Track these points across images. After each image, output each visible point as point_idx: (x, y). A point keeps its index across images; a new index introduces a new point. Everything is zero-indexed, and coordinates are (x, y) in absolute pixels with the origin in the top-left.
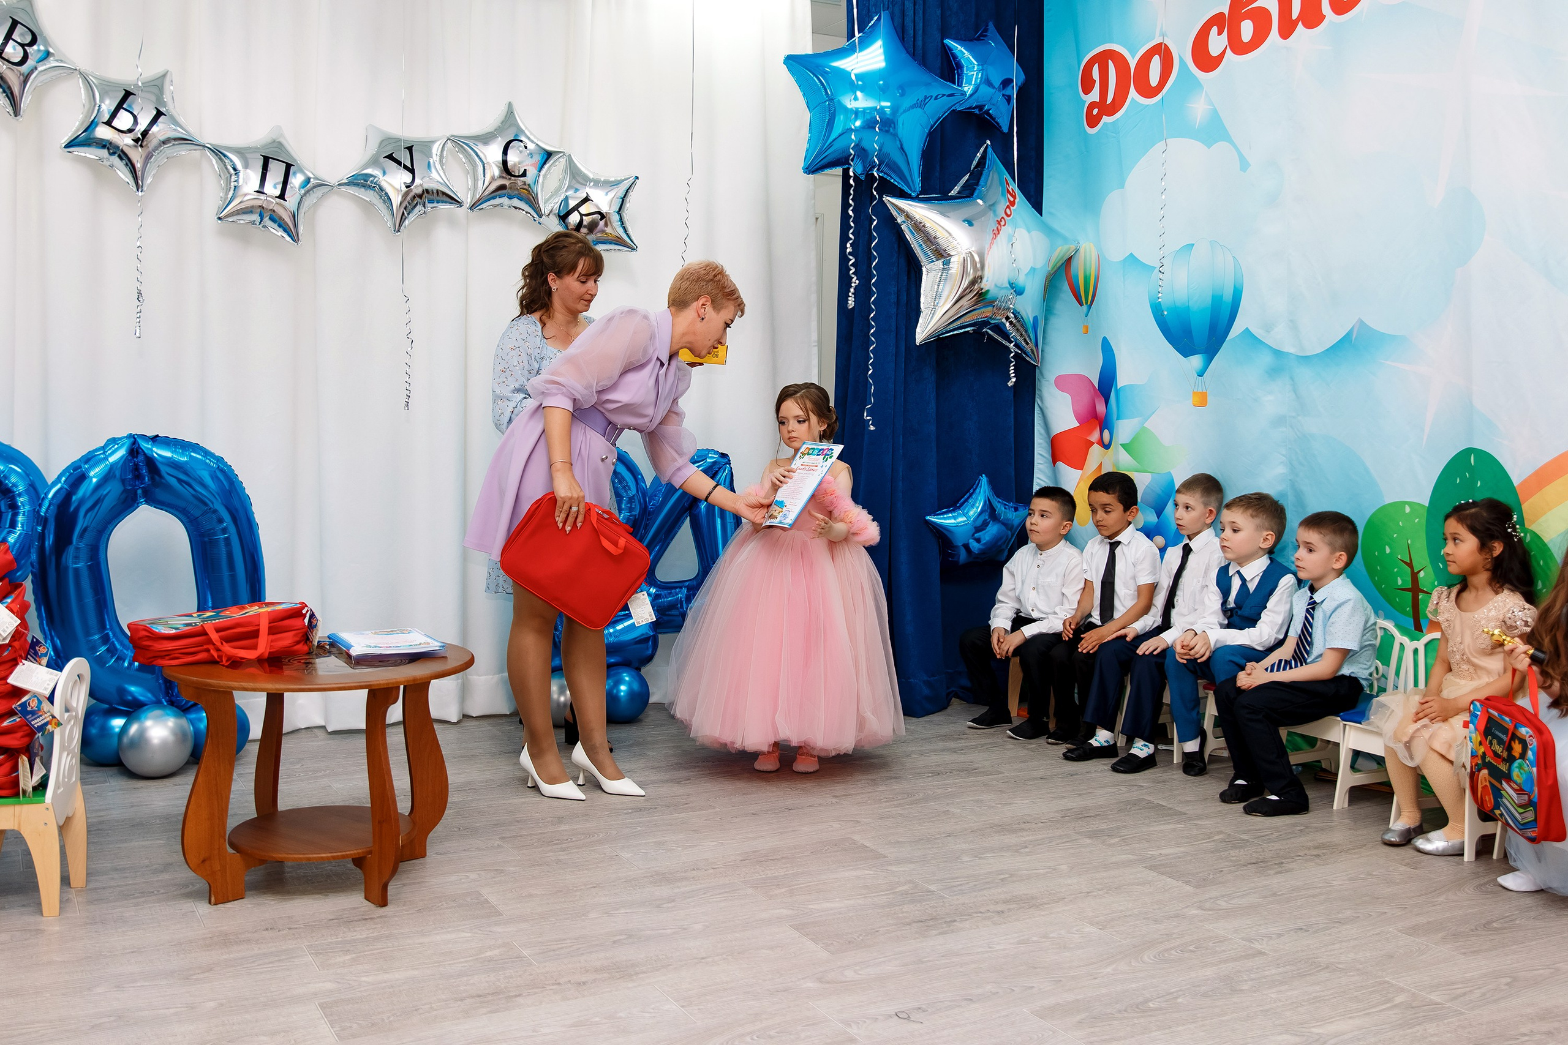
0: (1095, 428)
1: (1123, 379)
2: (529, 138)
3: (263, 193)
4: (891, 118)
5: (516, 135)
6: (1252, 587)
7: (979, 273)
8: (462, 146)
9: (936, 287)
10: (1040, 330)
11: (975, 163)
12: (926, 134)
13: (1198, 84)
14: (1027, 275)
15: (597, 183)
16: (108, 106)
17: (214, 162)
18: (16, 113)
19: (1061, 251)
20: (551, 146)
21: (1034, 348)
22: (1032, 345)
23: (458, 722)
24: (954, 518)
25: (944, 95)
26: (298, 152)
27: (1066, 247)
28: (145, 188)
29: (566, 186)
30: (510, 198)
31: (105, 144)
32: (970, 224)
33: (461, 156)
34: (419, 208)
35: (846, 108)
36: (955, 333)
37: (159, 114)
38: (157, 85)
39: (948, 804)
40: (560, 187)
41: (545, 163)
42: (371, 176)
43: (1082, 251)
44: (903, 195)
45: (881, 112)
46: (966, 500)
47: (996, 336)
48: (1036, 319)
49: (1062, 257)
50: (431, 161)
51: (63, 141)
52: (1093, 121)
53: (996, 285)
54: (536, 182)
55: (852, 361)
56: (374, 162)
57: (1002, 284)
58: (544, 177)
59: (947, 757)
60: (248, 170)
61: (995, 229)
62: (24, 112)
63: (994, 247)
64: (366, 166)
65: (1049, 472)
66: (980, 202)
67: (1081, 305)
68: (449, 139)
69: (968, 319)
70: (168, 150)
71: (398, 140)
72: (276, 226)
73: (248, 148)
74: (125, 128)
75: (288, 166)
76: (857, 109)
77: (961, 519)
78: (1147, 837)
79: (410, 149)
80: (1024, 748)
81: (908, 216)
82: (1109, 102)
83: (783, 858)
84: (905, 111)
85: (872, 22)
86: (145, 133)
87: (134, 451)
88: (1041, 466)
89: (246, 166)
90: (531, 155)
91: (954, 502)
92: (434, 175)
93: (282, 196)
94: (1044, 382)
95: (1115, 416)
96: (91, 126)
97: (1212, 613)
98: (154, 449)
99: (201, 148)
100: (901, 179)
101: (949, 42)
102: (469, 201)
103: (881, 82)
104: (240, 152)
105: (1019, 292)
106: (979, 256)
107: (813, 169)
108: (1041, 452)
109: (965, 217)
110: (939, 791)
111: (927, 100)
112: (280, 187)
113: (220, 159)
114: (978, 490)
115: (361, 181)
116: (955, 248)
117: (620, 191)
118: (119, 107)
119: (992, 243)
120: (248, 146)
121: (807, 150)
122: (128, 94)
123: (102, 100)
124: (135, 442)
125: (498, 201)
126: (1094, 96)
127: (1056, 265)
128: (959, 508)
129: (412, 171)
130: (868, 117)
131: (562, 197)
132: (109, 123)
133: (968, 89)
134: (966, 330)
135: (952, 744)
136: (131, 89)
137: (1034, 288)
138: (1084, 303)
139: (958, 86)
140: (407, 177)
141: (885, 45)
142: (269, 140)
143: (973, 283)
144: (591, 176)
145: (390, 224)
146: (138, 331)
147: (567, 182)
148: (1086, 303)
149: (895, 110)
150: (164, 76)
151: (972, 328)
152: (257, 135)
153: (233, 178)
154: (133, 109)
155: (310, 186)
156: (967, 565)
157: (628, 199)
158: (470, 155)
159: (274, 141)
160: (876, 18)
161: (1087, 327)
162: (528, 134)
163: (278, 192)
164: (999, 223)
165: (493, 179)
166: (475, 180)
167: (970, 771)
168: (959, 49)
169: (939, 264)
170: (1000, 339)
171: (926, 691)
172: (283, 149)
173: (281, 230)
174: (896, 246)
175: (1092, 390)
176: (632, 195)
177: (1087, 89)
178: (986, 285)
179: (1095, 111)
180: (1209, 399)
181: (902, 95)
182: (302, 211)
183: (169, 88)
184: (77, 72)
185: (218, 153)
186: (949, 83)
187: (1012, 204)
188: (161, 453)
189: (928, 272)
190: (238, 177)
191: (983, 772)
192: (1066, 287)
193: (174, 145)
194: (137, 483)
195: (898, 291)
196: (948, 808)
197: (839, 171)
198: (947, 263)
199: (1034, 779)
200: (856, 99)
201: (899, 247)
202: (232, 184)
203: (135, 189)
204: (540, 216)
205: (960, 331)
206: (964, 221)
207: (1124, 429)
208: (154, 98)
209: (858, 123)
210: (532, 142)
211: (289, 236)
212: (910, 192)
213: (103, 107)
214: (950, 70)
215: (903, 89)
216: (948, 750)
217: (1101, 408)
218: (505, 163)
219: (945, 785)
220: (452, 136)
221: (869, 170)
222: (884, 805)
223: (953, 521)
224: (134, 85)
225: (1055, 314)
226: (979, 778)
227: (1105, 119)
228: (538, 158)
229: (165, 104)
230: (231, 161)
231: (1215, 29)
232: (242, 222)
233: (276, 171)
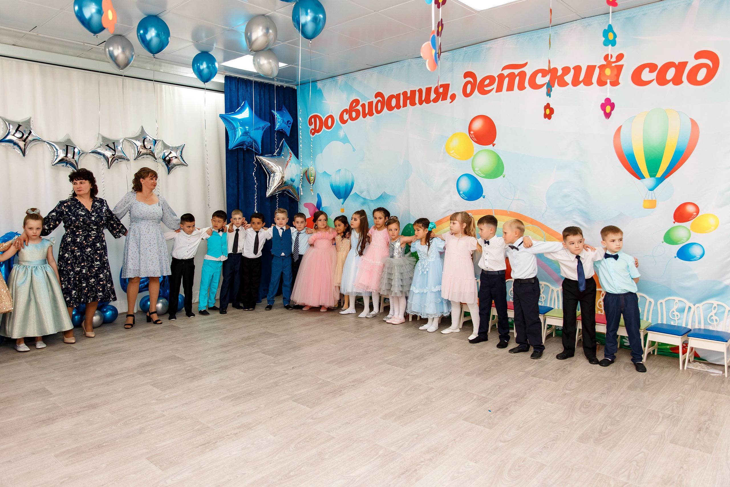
1: (323, 205)
3: (67, 157)
5: (146, 137)
7: (283, 177)
8: (129, 141)
11: (281, 145)
13: (341, 127)
14: (295, 176)
16: (12, 130)
17: (48, 146)
19: (304, 169)
20: (157, 138)
21: (298, 197)
22: (297, 195)
26: (76, 143)
27: (306, 168)
28: (26, 155)
29: (164, 149)
30: (147, 155)
31: (11, 142)
32: (280, 163)
34: (117, 160)
36: (277, 193)
37: (30, 132)
38: (28, 123)
43: (310, 169)
44: (262, 155)
49: (305, 171)
50: (120, 147)
52: (312, 134)
53: (288, 180)
54: (154, 150)
56: (101, 147)
58: (156, 148)
61: (287, 164)
63: (287, 169)
66: (282, 157)
69: (280, 189)
70: (33, 143)
71: (109, 140)
74: (19, 137)
75: (74, 148)
79: (114, 143)
81: (263, 161)
82: (317, 129)
86: (26, 139)
89: (61, 149)
92: (121, 151)
93: (73, 158)
94: (300, 205)
96: (7, 136)
99: (44, 142)
101: (272, 111)
104: (58, 144)
105: (293, 181)
106: (283, 172)
107: (232, 147)
109: (278, 162)
112: (72, 155)
113: (51, 146)
115: (97, 152)
116: (276, 170)
118: (17, 130)
120: (60, 142)
122: (19, 126)
123: (10, 127)
125: (143, 156)
126: (313, 127)
127: (303, 173)
129: (115, 151)
131: (163, 153)
132: (14, 135)
133: (278, 124)
137: (297, 180)
140: (113, 152)
142: (67, 140)
143: (282, 179)
145: (107, 166)
148: (312, 184)
150: (30, 119)
151: (281, 192)
152: (62, 138)
153: (56, 152)
154: (22, 131)
155: (81, 154)
164: (288, 162)
166: (135, 151)
168: (275, 113)
169: (272, 175)
172: (71, 142)
175: (315, 207)
177: (310, 124)
178: (285, 180)
179: (313, 131)
180: (345, 210)
182: (79, 161)
183: (32, 124)
185: (50, 144)
189: (269, 178)
190: (58, 152)
192: (306, 179)
193: (36, 141)
198: (275, 174)
201: (261, 170)
202: (56, 154)
203: (23, 156)
204: (156, 159)
205: (279, 193)
208: (28, 127)
210: (151, 137)
214: (272, 119)
218: (144, 145)
220: (126, 138)
224: (22, 123)
227: (316, 134)
228: (154, 143)
229: (32, 130)
230: (55, 146)
231: (345, 113)
233: (70, 150)
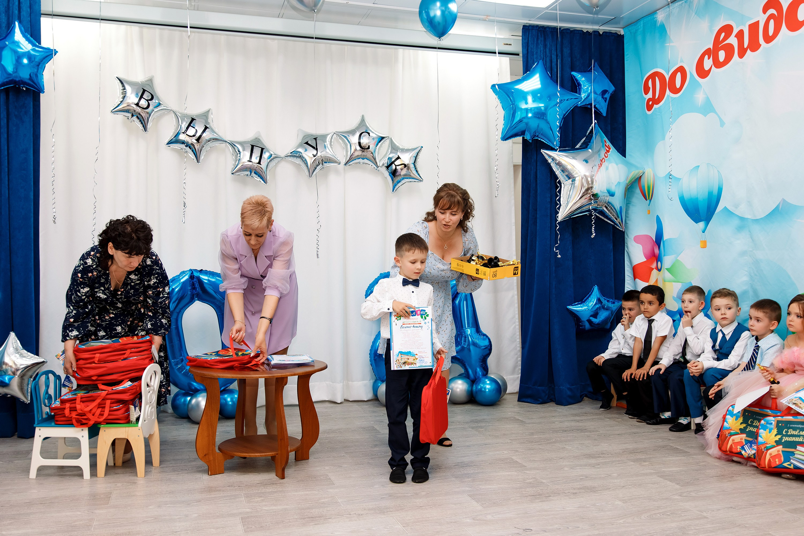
0: (654, 261)
1: (666, 237)
2: (371, 131)
3: (251, 162)
4: (544, 112)
5: (366, 130)
6: (728, 338)
7: (590, 186)
8: (340, 137)
9: (569, 193)
10: (623, 214)
11: (588, 132)
12: (561, 119)
13: (699, 84)
14: (616, 186)
15: (404, 151)
16: (184, 125)
17: (230, 148)
18: (145, 129)
19: (634, 173)
20: (382, 134)
21: (621, 222)
22: (619, 220)
23: (341, 403)
24: (581, 307)
25: (572, 99)
26: (267, 142)
27: (637, 171)
28: (201, 161)
29: (389, 152)
30: (363, 159)
31: (183, 142)
32: (586, 161)
33: (340, 141)
34: (321, 165)
35: (522, 109)
36: (579, 215)
37: (206, 128)
38: (205, 115)
39: (566, 445)
40: (386, 153)
41: (380, 142)
42: (300, 152)
43: (646, 173)
44: (552, 149)
45: (539, 108)
46: (588, 298)
47: (601, 217)
48: (621, 208)
49: (635, 177)
50: (326, 144)
51: (166, 141)
52: (649, 108)
53: (601, 191)
54: (375, 151)
55: (529, 231)
56: (300, 145)
57: (604, 191)
58: (379, 149)
59: (573, 424)
60: (245, 152)
61: (600, 164)
62: (149, 129)
63: (599, 173)
64: (298, 147)
65: (632, 284)
66: (590, 150)
67: (646, 200)
68: (335, 133)
69: (585, 209)
70: (211, 144)
71: (312, 135)
72: (257, 176)
73: (245, 142)
74: (191, 135)
75: (262, 149)
76: (527, 108)
77: (586, 307)
78: (664, 462)
80: (614, 420)
81: (553, 159)
82: (656, 98)
83: (475, 465)
84: (551, 108)
85: (534, 66)
86: (200, 137)
87: (192, 277)
88: (628, 281)
89: (244, 150)
90: (373, 139)
91: (581, 299)
92: (328, 150)
93: (259, 163)
94: (628, 239)
95: (663, 255)
96: (178, 134)
97: (708, 352)
98: (200, 276)
99: (225, 142)
100: (549, 141)
101: (573, 73)
102: (344, 161)
103: (539, 95)
104: (241, 143)
105: (612, 195)
106: (591, 179)
107: (505, 138)
108: (628, 274)
109: (584, 158)
110: (563, 439)
111: (562, 101)
112: (258, 158)
113: (233, 147)
114: (593, 293)
115: (295, 155)
116: (577, 173)
117: (414, 153)
118: (189, 125)
119: (598, 171)
120: (244, 141)
121: (503, 129)
122: (193, 120)
123: (182, 123)
124: (192, 273)
125: (357, 161)
126: (650, 95)
127: (631, 181)
128: (584, 302)
129: (317, 149)
130: (533, 112)
131: (388, 158)
133: (583, 95)
134: (585, 214)
135: (578, 418)
136: (194, 117)
137: (619, 192)
138: (648, 199)
139: (579, 94)
140: (315, 152)
141: (540, 76)
142: (254, 138)
143: (587, 190)
144: (401, 147)
145: (307, 173)
146: (184, 220)
147: (390, 150)
148: (649, 199)
149: (546, 108)
150: (209, 111)
151: (587, 213)
152: (249, 136)
153: (238, 155)
154: (195, 126)
155: (272, 158)
156: (589, 331)
157: (418, 157)
158: (344, 140)
159: (256, 138)
160: (536, 64)
161: (649, 211)
162: (371, 129)
163: (258, 161)
164: (601, 161)
165: (356, 150)
166: (347, 152)
167: (582, 430)
168: (578, 76)
169: (570, 181)
170: (603, 218)
171: (569, 393)
172: (260, 141)
173: (259, 178)
174: (549, 174)
175: (652, 242)
176: (421, 155)
177: (646, 92)
178: (595, 190)
179: (651, 103)
180: (707, 244)
181: (550, 100)
182: (268, 169)
183: (211, 117)
184: (172, 111)
185: (232, 145)
186: (573, 93)
187: (608, 151)
188: (204, 277)
189: (564, 186)
190: (240, 155)
191: (589, 431)
192: (638, 191)
193: (213, 141)
194: (194, 291)
195: (551, 196)
196: (565, 446)
197: (519, 139)
198: (574, 180)
199: (614, 435)
200: (526, 103)
201: (551, 175)
202: (238, 158)
203: (196, 162)
204: (378, 167)
205: (582, 214)
206: (583, 161)
207: (667, 261)
208: (204, 121)
209: (530, 115)
210: (373, 132)
211: (263, 180)
212: (554, 147)
213: (183, 126)
214: (575, 87)
215: (550, 98)
216: (575, 420)
217: (656, 251)
218: (360, 143)
219: (567, 436)
220: (336, 132)
221: (533, 138)
222: (533, 444)
223: (581, 309)
224: (195, 116)
225: (633, 205)
226: (586, 433)
227: (655, 106)
228: (377, 140)
229: (209, 124)
230: (238, 148)
231: (706, 56)
232: (242, 175)
233: (257, 152)
